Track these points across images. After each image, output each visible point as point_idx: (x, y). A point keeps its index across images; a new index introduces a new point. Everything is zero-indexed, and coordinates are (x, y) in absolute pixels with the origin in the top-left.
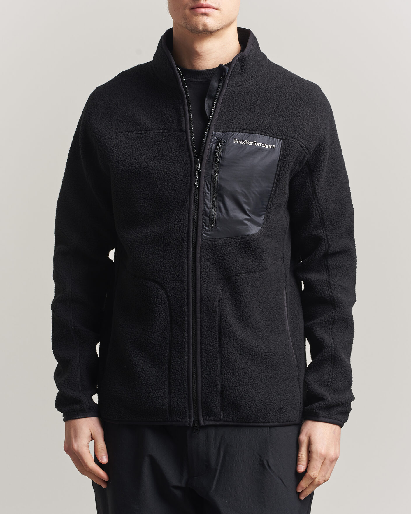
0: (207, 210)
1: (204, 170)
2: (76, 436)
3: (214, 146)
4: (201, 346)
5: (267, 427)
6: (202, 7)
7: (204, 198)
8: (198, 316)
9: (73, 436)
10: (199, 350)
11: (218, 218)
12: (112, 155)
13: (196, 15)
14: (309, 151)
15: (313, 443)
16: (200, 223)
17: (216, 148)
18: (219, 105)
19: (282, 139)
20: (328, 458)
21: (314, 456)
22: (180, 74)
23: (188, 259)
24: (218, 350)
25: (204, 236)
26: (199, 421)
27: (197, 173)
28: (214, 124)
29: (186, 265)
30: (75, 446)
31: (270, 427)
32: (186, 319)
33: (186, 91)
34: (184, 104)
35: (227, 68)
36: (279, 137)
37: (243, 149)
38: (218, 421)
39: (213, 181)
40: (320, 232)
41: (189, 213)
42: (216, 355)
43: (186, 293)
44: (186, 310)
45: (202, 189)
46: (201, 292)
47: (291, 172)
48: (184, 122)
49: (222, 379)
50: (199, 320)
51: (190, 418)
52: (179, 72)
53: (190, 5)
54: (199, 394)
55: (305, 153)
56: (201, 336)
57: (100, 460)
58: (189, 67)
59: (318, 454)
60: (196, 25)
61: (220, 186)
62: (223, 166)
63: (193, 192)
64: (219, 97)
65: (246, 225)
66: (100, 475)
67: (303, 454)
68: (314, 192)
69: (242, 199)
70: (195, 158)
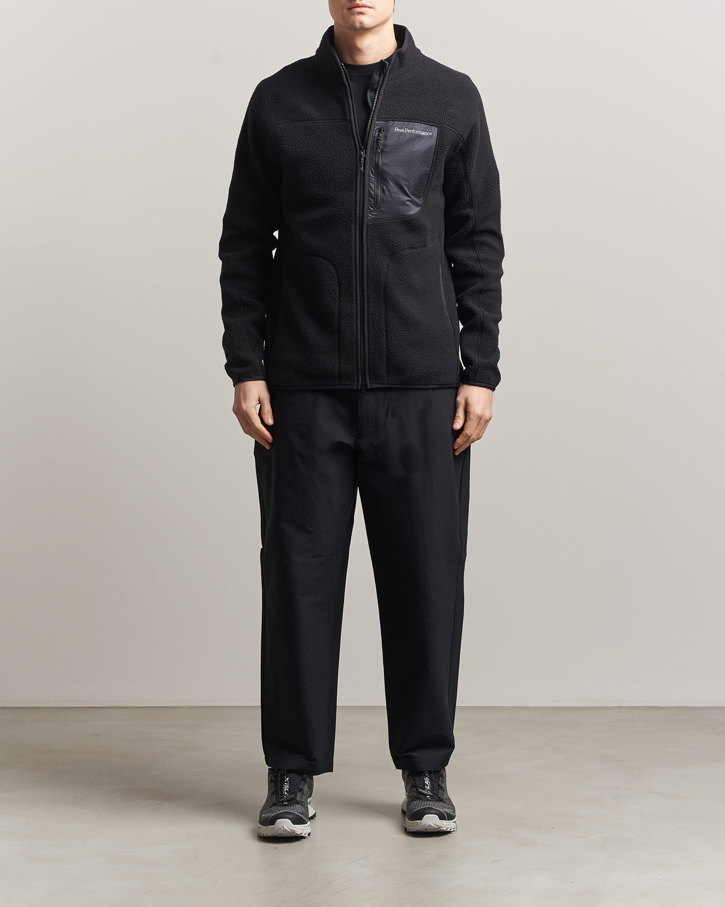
0: (372, 192)
1: (368, 157)
2: (245, 398)
3: (377, 134)
4: (368, 316)
5: (430, 389)
6: (358, 6)
7: (369, 182)
8: (365, 288)
9: (242, 398)
10: (366, 320)
11: (382, 200)
12: (282, 144)
13: (353, 14)
14: (462, 137)
15: (470, 404)
16: (366, 205)
17: (379, 136)
18: (381, 97)
19: (438, 127)
20: (483, 419)
21: (472, 416)
22: (343, 69)
23: (355, 238)
24: (383, 319)
25: (370, 215)
26: (366, 385)
27: (362, 159)
28: (376, 114)
29: (353, 243)
30: (244, 407)
31: (433, 389)
32: (354, 292)
33: (349, 85)
34: (347, 97)
35: (387, 63)
36: (435, 125)
37: (403, 137)
38: (384, 384)
39: (377, 166)
40: (469, 211)
41: (356, 196)
42: (382, 324)
43: (354, 268)
44: (354, 284)
45: (367, 173)
46: (367, 267)
47: (446, 157)
48: (348, 112)
49: (388, 345)
50: (366, 293)
51: (358, 382)
52: (343, 67)
53: (347, 5)
54: (367, 360)
55: (460, 139)
56: (368, 307)
57: (266, 422)
58: (350, 62)
59: (476, 415)
60: (354, 23)
61: (384, 171)
62: (385, 152)
63: (359, 176)
64: (380, 90)
65: (408, 205)
66: (266, 436)
67: (460, 413)
68: (466, 175)
69: (403, 183)
70: (359, 146)
